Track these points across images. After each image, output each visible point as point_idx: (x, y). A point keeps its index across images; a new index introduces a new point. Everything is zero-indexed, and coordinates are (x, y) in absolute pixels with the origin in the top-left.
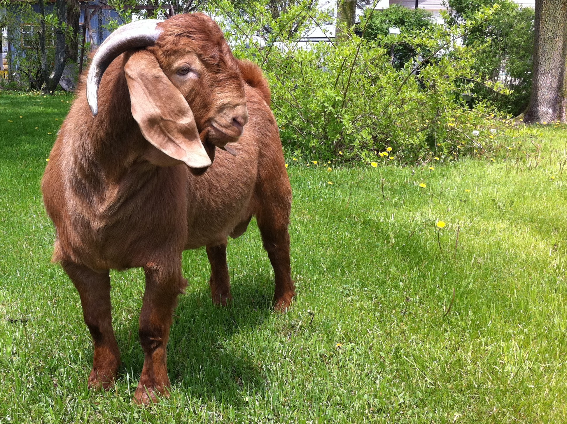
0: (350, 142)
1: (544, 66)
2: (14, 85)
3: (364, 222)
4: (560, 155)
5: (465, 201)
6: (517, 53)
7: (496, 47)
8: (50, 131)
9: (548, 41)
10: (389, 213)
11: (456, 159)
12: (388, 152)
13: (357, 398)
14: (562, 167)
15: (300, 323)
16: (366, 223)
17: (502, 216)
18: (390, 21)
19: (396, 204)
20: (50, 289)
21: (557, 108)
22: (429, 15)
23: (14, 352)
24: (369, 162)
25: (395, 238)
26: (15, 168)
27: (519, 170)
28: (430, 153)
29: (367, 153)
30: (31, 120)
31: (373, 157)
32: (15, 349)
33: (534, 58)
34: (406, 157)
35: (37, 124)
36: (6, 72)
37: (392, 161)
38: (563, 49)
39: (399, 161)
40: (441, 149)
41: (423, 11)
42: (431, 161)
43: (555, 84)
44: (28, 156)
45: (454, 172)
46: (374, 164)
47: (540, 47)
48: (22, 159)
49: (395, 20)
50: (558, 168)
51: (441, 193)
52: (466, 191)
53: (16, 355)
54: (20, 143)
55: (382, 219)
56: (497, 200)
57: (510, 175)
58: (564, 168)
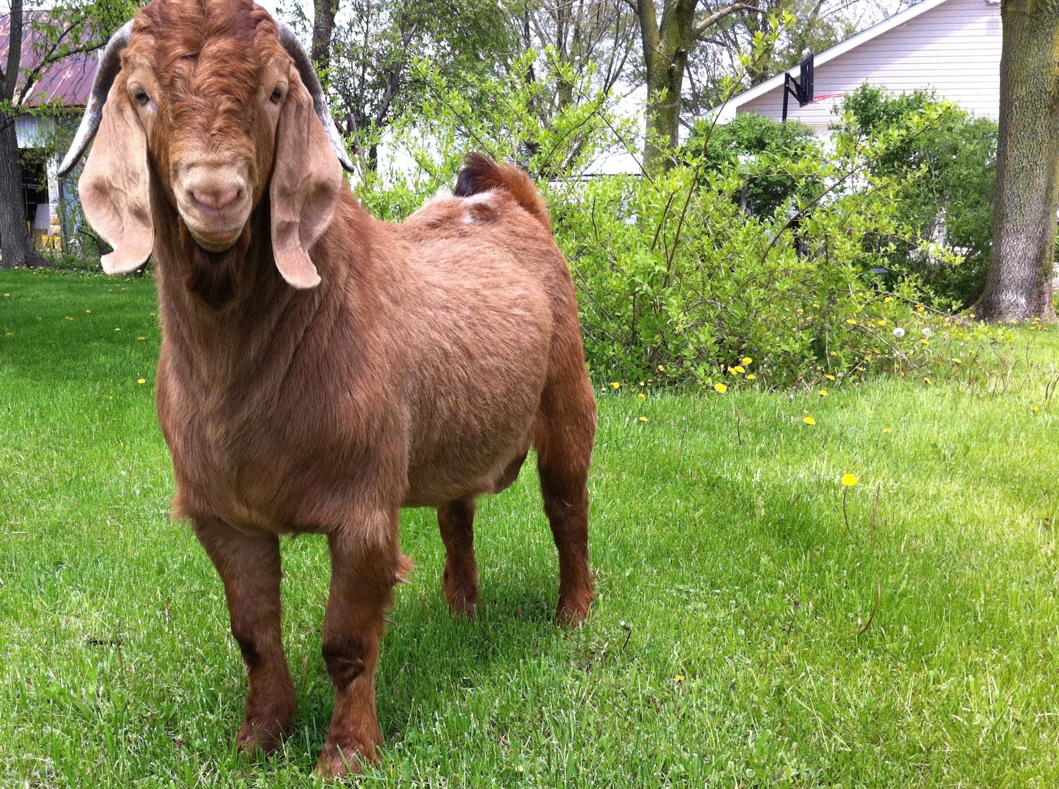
0: (677, 349)
1: (1014, 220)
2: (73, 260)
3: (709, 483)
4: (1044, 374)
5: (884, 448)
6: (965, 197)
7: (927, 186)
8: (142, 335)
9: (1022, 175)
10: (752, 467)
11: (863, 379)
12: (744, 367)
13: (715, 767)
14: (1049, 392)
15: (606, 646)
16: (713, 485)
17: (950, 471)
18: (740, 144)
19: (762, 454)
20: (158, 592)
21: (1035, 296)
22: (809, 133)
23: (101, 693)
24: (711, 385)
25: (764, 507)
26: (84, 395)
27: (974, 397)
28: (819, 368)
29: (707, 369)
30: (107, 317)
31: (718, 375)
32: (102, 688)
33: (996, 207)
34: (775, 374)
35: (118, 323)
36: (57, 238)
37: (753, 382)
38: (1047, 190)
39: (763, 384)
40: (837, 362)
41: (798, 124)
42: (820, 382)
43: (1032, 253)
44: (105, 375)
45: (862, 401)
46: (721, 388)
47: (1007, 186)
48: (96, 381)
49: (749, 140)
50: (1044, 395)
51: (841, 434)
52: (885, 431)
53: (105, 701)
54: (89, 354)
55: (740, 477)
56: (940, 445)
57: (960, 406)
58: (1054, 396)
